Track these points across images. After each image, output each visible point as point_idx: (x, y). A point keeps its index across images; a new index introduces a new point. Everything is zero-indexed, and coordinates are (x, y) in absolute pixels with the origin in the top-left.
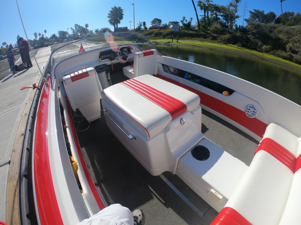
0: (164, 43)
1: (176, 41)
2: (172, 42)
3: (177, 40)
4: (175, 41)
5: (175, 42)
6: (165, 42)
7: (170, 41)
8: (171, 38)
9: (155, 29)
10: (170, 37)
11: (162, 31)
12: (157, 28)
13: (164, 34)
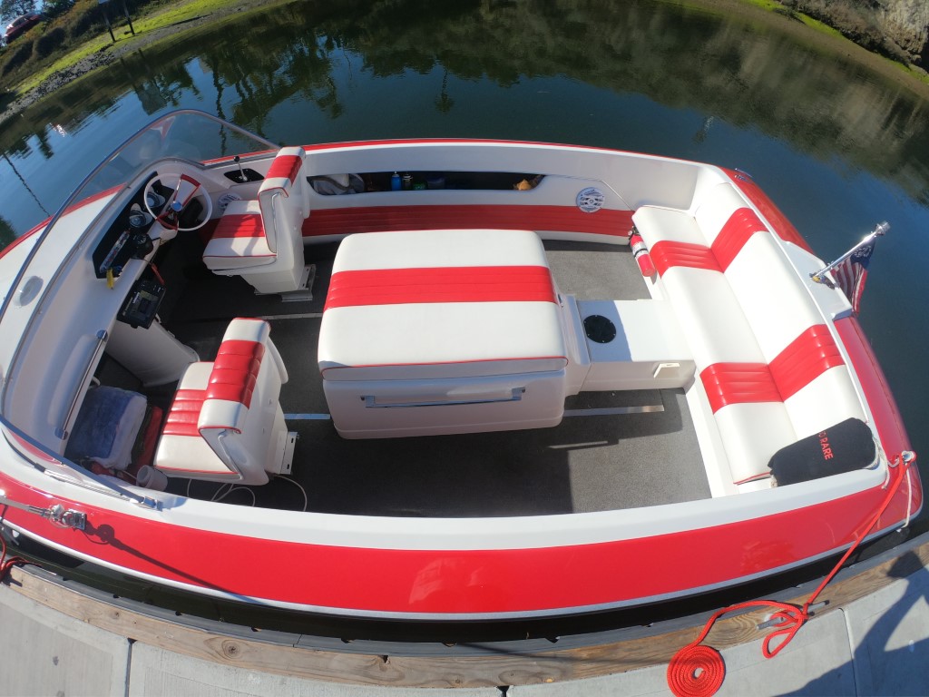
0: (92, 61)
1: (126, 33)
2: (114, 41)
3: (127, 28)
4: (120, 33)
5: (123, 36)
6: (92, 57)
7: (104, 44)
8: (101, 31)
9: (31, 31)
10: (95, 30)
11: (59, 23)
12: (36, 22)
13: (69, 29)
